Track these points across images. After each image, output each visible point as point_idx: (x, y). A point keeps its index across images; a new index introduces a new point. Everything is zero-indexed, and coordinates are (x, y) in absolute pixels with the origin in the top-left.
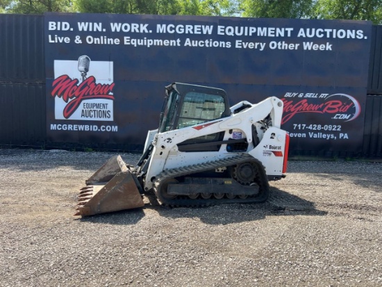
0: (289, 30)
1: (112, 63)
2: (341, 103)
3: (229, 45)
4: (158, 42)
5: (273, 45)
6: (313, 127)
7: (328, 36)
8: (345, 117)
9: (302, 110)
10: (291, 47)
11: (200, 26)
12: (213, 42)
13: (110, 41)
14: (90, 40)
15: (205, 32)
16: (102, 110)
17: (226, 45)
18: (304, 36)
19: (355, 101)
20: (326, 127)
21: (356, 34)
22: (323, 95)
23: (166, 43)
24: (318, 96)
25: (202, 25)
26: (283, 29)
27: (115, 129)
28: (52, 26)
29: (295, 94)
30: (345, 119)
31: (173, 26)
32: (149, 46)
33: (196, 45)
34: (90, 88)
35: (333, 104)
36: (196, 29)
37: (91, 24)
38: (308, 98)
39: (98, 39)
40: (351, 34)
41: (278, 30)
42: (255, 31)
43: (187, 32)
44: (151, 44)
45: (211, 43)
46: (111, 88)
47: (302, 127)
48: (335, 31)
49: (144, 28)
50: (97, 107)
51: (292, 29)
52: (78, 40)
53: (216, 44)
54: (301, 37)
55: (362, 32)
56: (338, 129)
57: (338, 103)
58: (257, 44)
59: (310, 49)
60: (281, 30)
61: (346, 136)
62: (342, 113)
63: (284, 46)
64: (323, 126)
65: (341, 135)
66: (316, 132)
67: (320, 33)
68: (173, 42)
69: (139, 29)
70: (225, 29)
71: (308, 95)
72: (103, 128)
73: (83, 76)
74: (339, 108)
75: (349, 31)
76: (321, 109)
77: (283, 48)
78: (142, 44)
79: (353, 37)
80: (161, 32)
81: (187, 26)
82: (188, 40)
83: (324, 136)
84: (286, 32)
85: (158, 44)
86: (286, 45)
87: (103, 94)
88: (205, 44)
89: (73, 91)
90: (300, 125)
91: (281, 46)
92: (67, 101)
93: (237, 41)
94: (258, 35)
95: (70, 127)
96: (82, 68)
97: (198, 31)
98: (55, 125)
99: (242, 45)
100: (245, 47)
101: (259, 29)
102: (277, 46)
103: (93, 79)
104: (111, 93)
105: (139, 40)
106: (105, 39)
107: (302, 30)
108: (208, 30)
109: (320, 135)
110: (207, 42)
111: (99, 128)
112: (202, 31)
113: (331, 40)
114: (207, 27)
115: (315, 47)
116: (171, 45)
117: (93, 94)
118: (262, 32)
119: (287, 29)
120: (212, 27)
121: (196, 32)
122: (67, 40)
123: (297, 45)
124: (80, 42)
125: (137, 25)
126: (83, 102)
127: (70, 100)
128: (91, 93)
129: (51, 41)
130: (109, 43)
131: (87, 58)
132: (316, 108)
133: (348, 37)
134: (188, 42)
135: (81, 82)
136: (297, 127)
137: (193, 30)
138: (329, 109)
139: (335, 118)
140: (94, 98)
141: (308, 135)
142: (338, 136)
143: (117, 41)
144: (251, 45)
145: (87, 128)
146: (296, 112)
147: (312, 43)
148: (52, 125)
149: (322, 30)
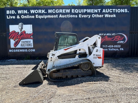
0: (99, 10)
1: (32, 25)
2: (120, 37)
3: (76, 16)
4: (49, 16)
5: (93, 16)
6: (110, 46)
7: (114, 12)
8: (122, 42)
9: (106, 40)
10: (100, 16)
11: (65, 10)
12: (70, 15)
13: (31, 17)
14: (23, 17)
15: (67, 12)
16: (29, 43)
17: (75, 16)
18: (105, 12)
19: (125, 36)
20: (115, 46)
21: (124, 11)
22: (113, 34)
23: (52, 16)
24: (111, 34)
25: (66, 9)
26: (97, 10)
27: (34, 50)
28: (8, 12)
29: (103, 34)
30: (122, 43)
31: (55, 10)
32: (45, 18)
33: (64, 17)
34: (23, 35)
35: (117, 37)
36: (63, 11)
37: (23, 11)
38: (107, 35)
39: (26, 16)
40: (122, 11)
41: (95, 10)
42: (86, 11)
43: (60, 12)
44: (47, 17)
45: (69, 16)
46: (32, 35)
47: (106, 46)
48: (116, 10)
49: (43, 11)
50: (27, 43)
51: (100, 9)
52: (18, 17)
53: (72, 16)
54: (104, 12)
55: (127, 9)
56: (120, 47)
57: (119, 37)
58: (87, 16)
59: (107, 17)
60: (96, 10)
61: (123, 49)
62: (121, 41)
63: (98, 16)
64: (114, 46)
65: (121, 49)
66: (111, 48)
67: (111, 11)
68: (55, 16)
69: (41, 12)
70: (75, 10)
71: (108, 34)
72: (29, 50)
73: (21, 31)
74: (119, 39)
75: (122, 10)
76: (113, 39)
77: (97, 17)
78: (43, 17)
79: (124, 12)
80: (50, 12)
81: (60, 10)
82: (61, 15)
83: (114, 50)
84: (98, 11)
85: (49, 17)
86: (98, 15)
87: (29, 37)
88: (67, 16)
89: (17, 37)
90: (105, 46)
91: (97, 16)
92: (15, 41)
93: (80, 15)
94: (88, 12)
95: (17, 50)
96: (20, 28)
97: (64, 11)
98: (11, 50)
99: (81, 16)
100: (83, 17)
101: (88, 10)
102: (95, 16)
103: (25, 32)
104: (32, 37)
105: (42, 16)
106: (29, 16)
107: (104, 10)
108: (68, 11)
109: (113, 49)
110: (68, 15)
111: (28, 50)
112: (66, 11)
113: (115, 13)
114: (68, 10)
115: (110, 16)
116: (54, 17)
117: (25, 38)
118: (89, 11)
119: (98, 10)
120: (69, 10)
121: (63, 12)
122: (14, 17)
123: (103, 15)
124: (19, 18)
125: (41, 10)
126: (21, 40)
127: (16, 40)
128: (24, 37)
129: (8, 18)
130: (30, 18)
131: (22, 24)
132: (111, 39)
133: (122, 12)
134: (60, 16)
135: (20, 33)
136: (104, 47)
137: (62, 11)
138: (116, 39)
139: (118, 42)
140: (26, 39)
141: (108, 50)
142: (120, 49)
143: (33, 17)
144: (85, 16)
145: (23, 51)
146: (103, 41)
147: (108, 15)
148: (10, 50)
149: (112, 10)
